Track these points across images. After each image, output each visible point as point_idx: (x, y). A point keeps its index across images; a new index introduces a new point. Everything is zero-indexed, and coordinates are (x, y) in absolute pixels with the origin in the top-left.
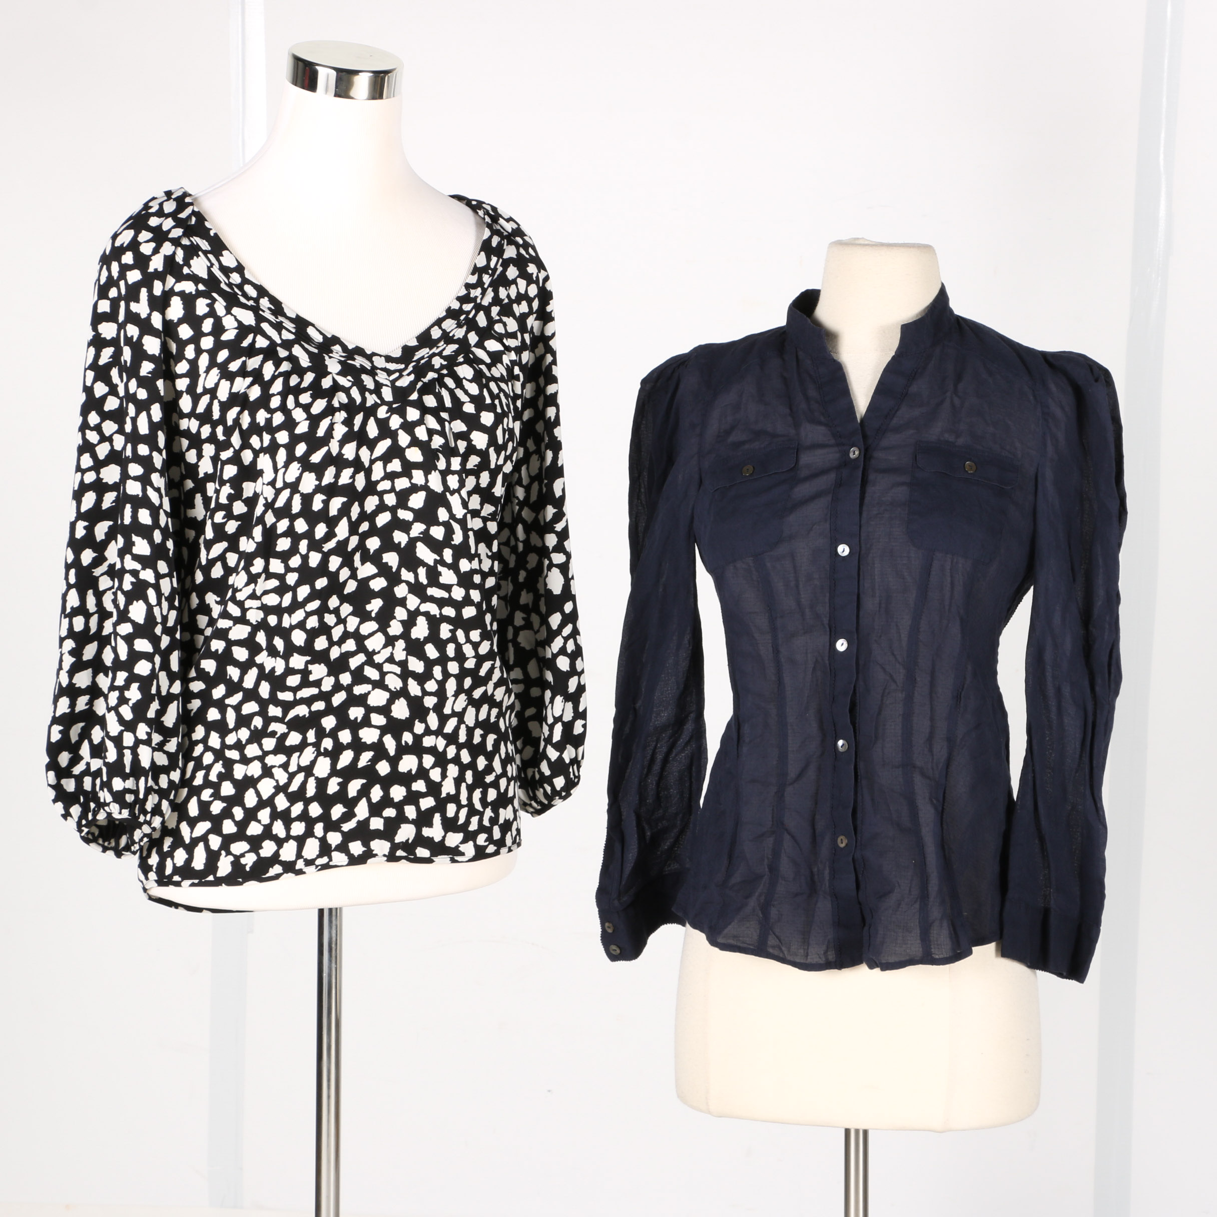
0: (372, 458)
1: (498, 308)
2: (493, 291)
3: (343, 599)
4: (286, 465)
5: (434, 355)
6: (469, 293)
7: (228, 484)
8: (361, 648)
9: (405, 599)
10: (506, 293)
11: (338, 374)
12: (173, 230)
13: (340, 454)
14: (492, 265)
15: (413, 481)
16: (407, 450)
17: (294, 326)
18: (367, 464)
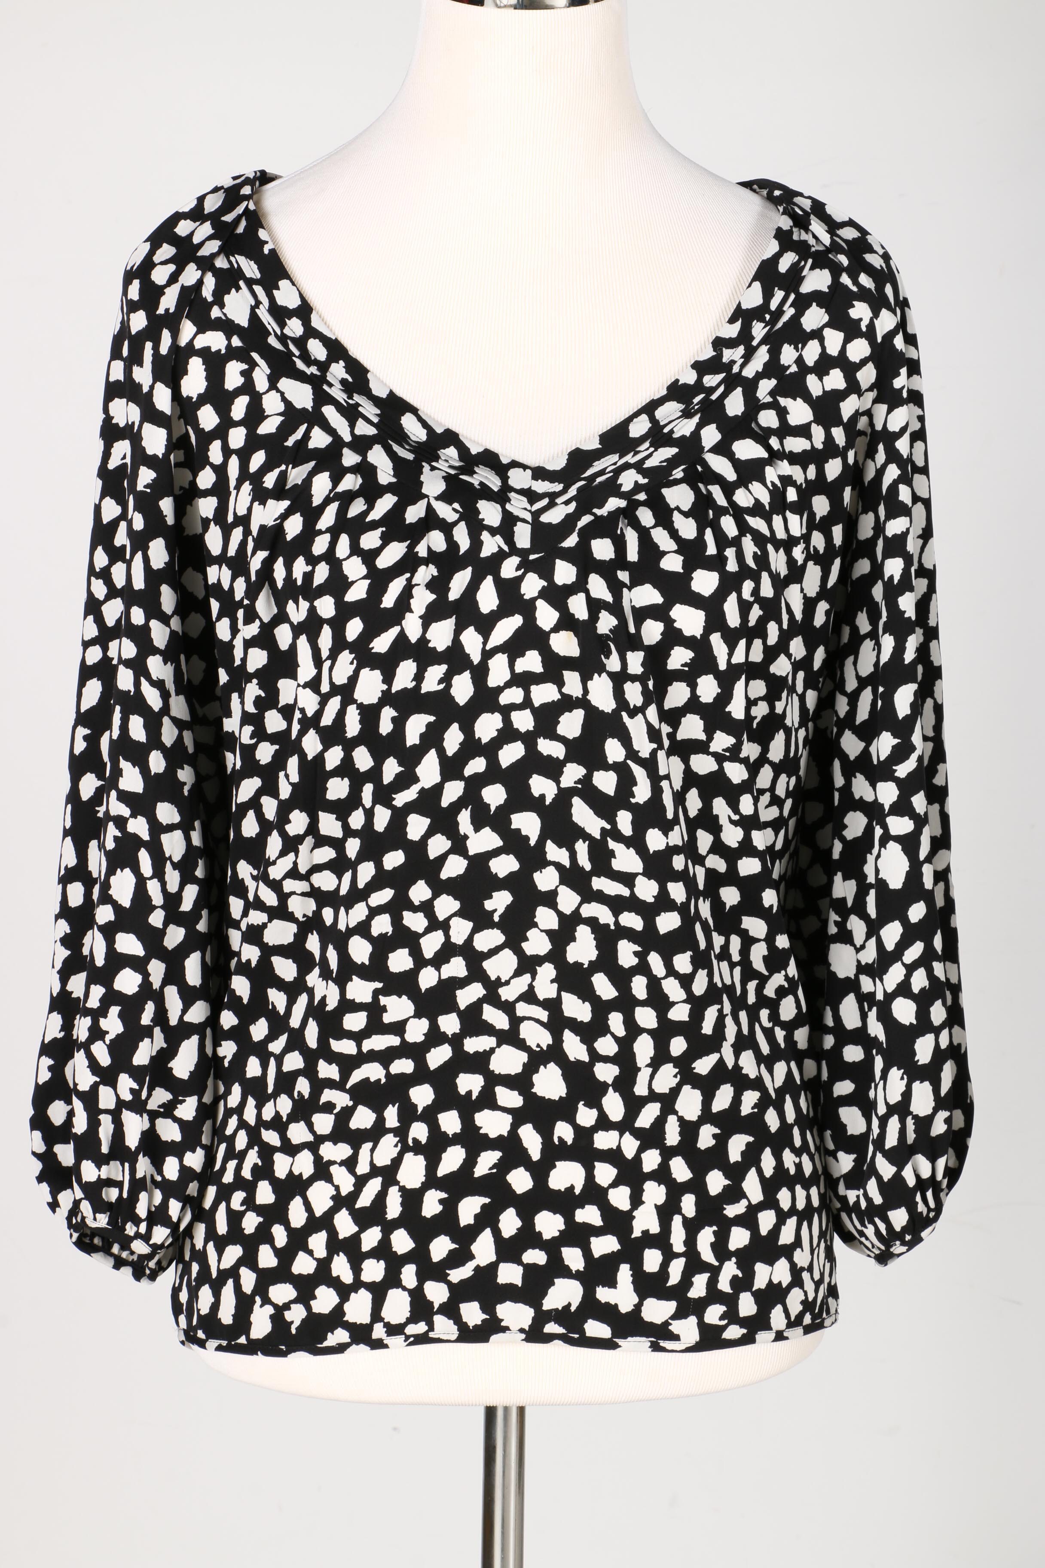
0: (488, 648)
1: (773, 382)
2: (769, 351)
3: (439, 887)
4: (334, 655)
5: (627, 466)
6: (719, 356)
7: (255, 681)
8: (476, 973)
9: (554, 893)
10: (796, 355)
11: (437, 498)
12: (207, 242)
13: (423, 641)
14: (774, 305)
15: (564, 690)
16: (553, 635)
17: (378, 412)
18: (476, 658)
